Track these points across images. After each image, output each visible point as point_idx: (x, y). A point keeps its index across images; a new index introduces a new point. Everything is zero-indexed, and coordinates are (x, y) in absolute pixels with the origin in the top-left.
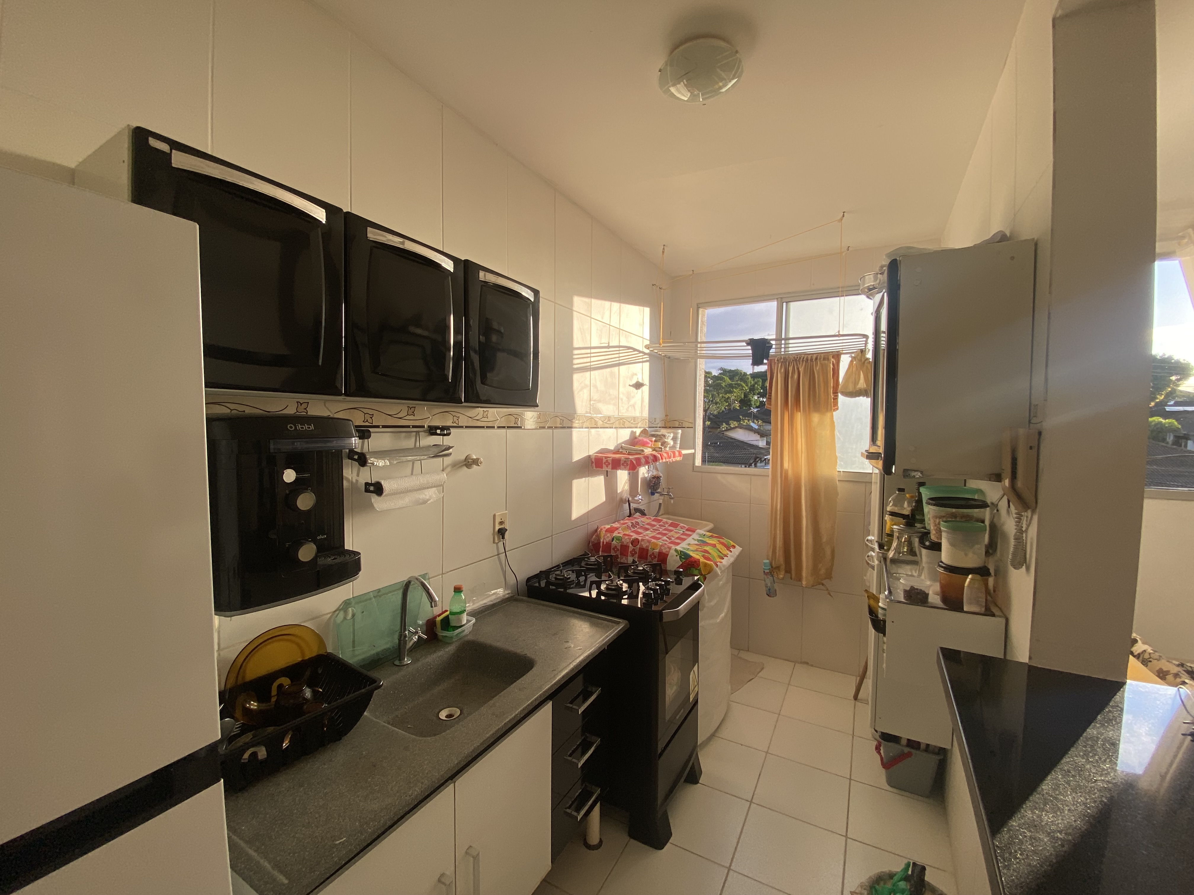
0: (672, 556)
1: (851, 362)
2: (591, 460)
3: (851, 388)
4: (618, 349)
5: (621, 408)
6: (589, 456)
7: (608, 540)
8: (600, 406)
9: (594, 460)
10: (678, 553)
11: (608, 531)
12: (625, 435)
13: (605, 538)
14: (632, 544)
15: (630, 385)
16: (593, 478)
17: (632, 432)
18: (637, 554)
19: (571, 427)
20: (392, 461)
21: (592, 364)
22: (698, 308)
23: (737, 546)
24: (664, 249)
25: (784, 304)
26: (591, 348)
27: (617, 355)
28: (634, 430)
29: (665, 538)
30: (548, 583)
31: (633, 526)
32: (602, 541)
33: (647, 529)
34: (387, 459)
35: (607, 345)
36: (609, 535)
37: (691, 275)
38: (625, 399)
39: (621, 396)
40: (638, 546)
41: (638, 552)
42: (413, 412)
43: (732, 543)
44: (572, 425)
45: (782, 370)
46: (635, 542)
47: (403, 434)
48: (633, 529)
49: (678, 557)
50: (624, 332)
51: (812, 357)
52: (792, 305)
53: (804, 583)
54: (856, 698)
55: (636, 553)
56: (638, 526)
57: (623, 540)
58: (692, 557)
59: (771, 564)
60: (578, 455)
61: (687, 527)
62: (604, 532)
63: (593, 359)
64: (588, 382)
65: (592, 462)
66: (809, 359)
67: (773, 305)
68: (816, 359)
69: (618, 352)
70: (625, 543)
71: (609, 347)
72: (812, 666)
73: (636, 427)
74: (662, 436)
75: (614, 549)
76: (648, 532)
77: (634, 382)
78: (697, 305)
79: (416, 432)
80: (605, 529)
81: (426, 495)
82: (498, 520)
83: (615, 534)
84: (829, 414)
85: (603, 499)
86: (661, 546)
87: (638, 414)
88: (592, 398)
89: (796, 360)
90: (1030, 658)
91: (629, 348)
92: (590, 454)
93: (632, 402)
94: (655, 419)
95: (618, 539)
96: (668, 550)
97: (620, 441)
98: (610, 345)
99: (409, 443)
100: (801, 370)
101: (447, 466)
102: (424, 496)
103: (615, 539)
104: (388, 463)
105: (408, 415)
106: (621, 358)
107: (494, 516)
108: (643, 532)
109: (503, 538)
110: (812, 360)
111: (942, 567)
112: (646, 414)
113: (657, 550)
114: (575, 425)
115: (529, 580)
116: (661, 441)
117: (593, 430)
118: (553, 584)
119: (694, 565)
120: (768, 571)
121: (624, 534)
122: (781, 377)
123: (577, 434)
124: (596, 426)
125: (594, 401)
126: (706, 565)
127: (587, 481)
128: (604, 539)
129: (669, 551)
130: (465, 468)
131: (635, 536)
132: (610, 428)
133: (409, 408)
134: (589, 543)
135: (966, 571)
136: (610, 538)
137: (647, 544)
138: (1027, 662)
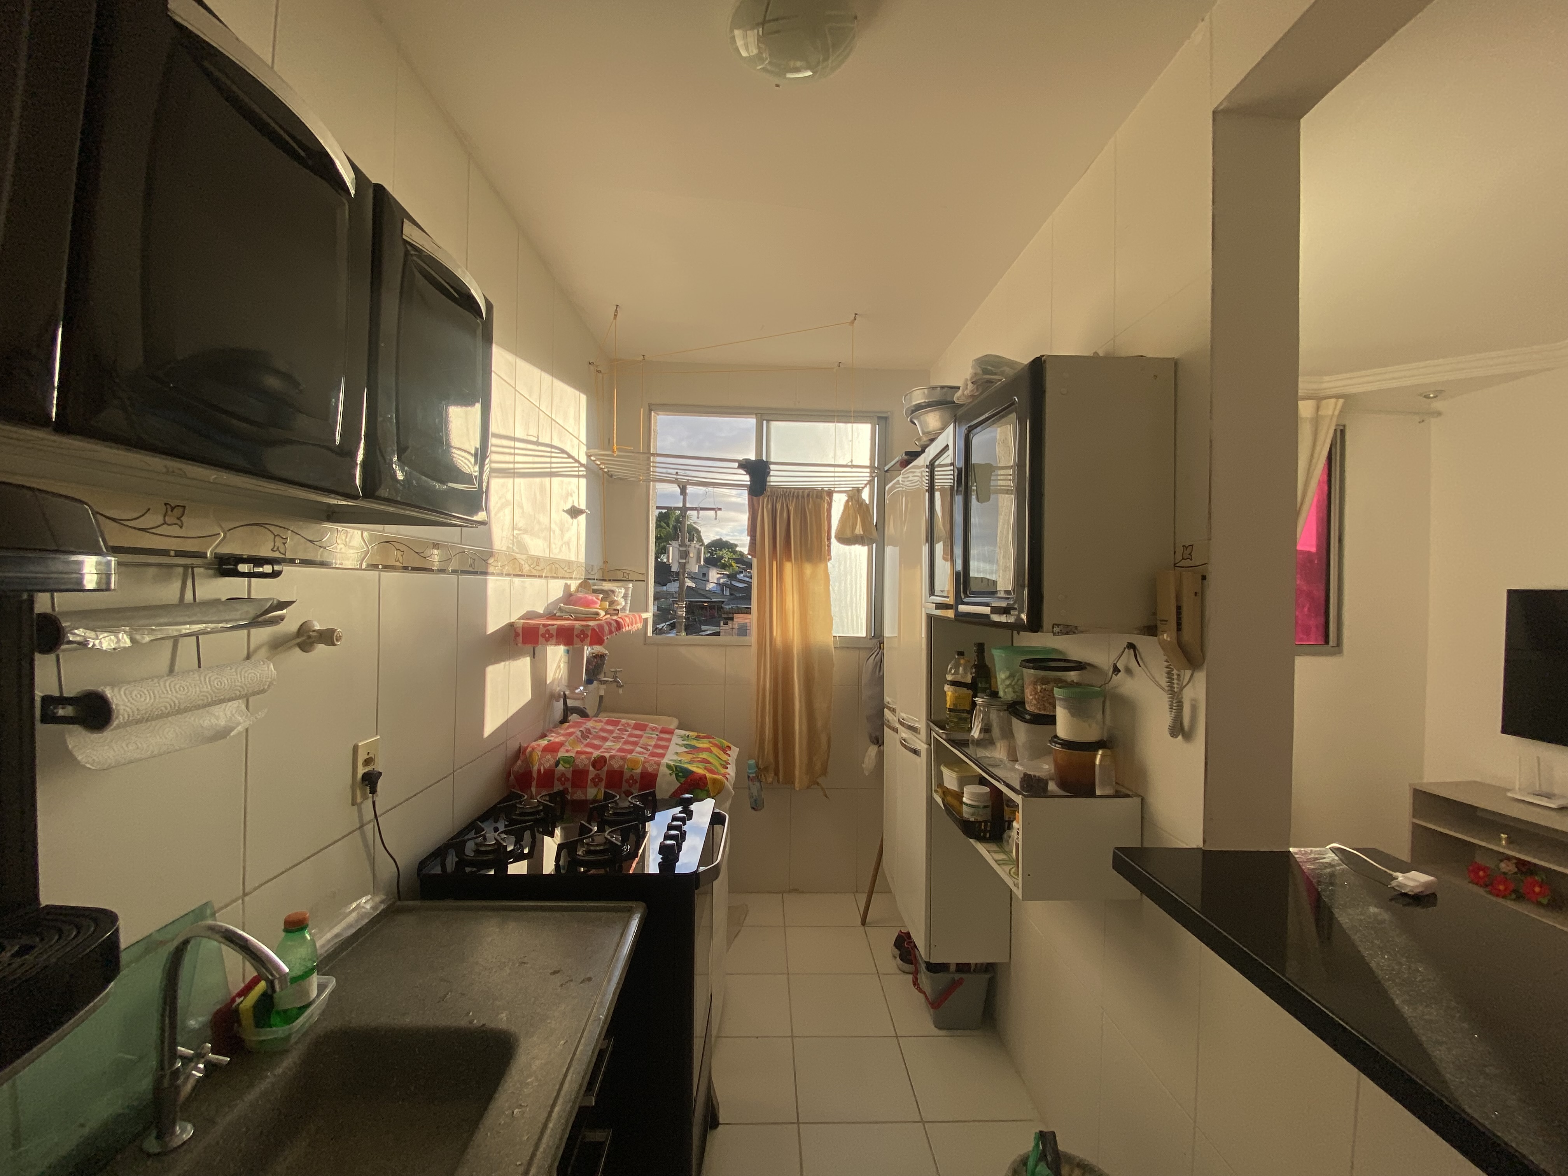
0: (664, 775)
1: (847, 502)
2: (515, 630)
3: (848, 534)
4: (549, 449)
5: (553, 546)
6: (511, 625)
7: (547, 765)
8: (527, 539)
9: (520, 631)
10: (672, 770)
11: (546, 749)
12: (555, 589)
13: (541, 762)
14: (594, 766)
15: (564, 511)
16: (515, 662)
17: (566, 584)
18: (604, 782)
19: (485, 573)
20: (138, 637)
21: (517, 466)
22: (650, 410)
23: (732, 747)
24: (616, 310)
25: (765, 422)
26: (514, 439)
27: (548, 460)
28: (569, 582)
29: (638, 749)
30: (462, 862)
31: (584, 736)
32: (536, 768)
33: (605, 739)
34: (125, 632)
35: (535, 439)
36: (549, 756)
37: (641, 362)
38: (558, 532)
39: (553, 526)
40: (605, 768)
41: (604, 779)
42: (179, 519)
43: (726, 743)
44: (487, 568)
45: (770, 506)
46: (599, 762)
47: (152, 571)
48: (585, 742)
49: (674, 775)
50: (557, 425)
51: (803, 492)
52: (774, 425)
53: (797, 785)
54: (864, 923)
55: (601, 780)
56: (590, 736)
57: (577, 762)
58: (693, 772)
59: (757, 766)
60: (494, 623)
61: (660, 728)
62: (539, 754)
63: (518, 459)
64: (509, 496)
65: (517, 635)
66: (801, 493)
67: (752, 421)
68: (808, 495)
69: (549, 454)
70: (581, 767)
71: (537, 443)
72: (803, 892)
73: (571, 578)
74: (610, 593)
75: (559, 779)
76: (609, 743)
77: (568, 506)
78: (649, 406)
79: (186, 567)
80: (541, 748)
81: (217, 718)
82: (361, 758)
83: (561, 754)
84: (822, 566)
85: (528, 696)
86: (645, 762)
87: (573, 559)
88: (516, 524)
89: (785, 495)
90: (1204, 842)
91: (563, 451)
92: (512, 621)
93: (566, 538)
94: (592, 566)
95: (567, 760)
96: (655, 767)
97: (552, 599)
98: (540, 441)
99: (169, 592)
100: (792, 508)
101: (258, 648)
102: (214, 721)
103: (561, 762)
104: (128, 641)
105: (165, 523)
106: (553, 465)
107: (355, 749)
108: (601, 743)
109: (373, 791)
110: (803, 497)
111: (1059, 744)
112: (582, 558)
113: (639, 771)
114: (491, 569)
115: (423, 864)
116: (609, 600)
117: (517, 580)
118: (471, 863)
119: (698, 784)
120: (754, 775)
121: (578, 752)
122: (768, 515)
123: (494, 584)
124: (520, 573)
125: (519, 530)
126: (715, 781)
127: (507, 667)
128: (540, 764)
129: (658, 770)
130: (297, 650)
131: (596, 753)
132: (539, 576)
133: (169, 509)
134: (509, 774)
135: (1092, 747)
136: (552, 762)
137: (621, 763)
138: (1201, 845)
